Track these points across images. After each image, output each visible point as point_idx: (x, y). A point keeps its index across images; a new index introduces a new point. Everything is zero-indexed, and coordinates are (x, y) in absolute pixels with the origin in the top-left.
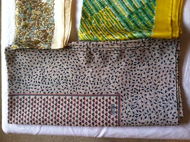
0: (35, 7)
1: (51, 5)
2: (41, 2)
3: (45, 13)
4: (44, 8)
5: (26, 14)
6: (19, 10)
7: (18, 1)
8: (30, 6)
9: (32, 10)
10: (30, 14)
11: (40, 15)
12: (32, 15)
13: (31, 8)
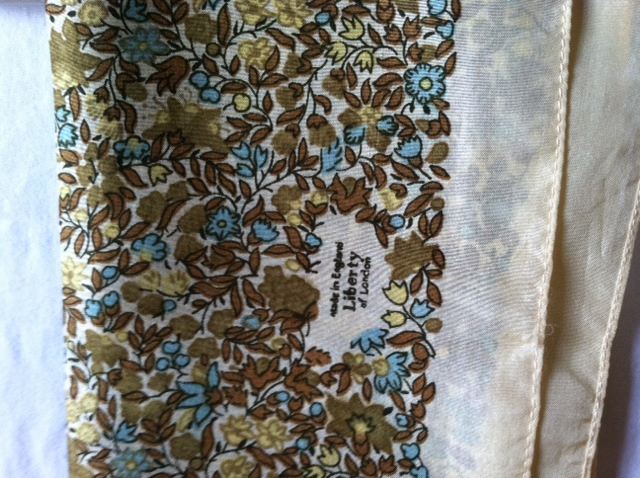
0: (247, 386)
1: (396, 393)
2: (301, 348)
3: (331, 444)
4: (323, 401)
5: (161, 441)
6: (104, 407)
7: (98, 330)
8: (199, 374)
9: (220, 409)
10: (202, 444)
11: (285, 455)
12: (220, 450)
13: (209, 390)
